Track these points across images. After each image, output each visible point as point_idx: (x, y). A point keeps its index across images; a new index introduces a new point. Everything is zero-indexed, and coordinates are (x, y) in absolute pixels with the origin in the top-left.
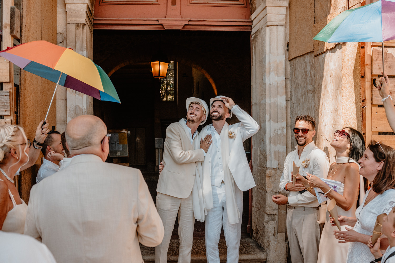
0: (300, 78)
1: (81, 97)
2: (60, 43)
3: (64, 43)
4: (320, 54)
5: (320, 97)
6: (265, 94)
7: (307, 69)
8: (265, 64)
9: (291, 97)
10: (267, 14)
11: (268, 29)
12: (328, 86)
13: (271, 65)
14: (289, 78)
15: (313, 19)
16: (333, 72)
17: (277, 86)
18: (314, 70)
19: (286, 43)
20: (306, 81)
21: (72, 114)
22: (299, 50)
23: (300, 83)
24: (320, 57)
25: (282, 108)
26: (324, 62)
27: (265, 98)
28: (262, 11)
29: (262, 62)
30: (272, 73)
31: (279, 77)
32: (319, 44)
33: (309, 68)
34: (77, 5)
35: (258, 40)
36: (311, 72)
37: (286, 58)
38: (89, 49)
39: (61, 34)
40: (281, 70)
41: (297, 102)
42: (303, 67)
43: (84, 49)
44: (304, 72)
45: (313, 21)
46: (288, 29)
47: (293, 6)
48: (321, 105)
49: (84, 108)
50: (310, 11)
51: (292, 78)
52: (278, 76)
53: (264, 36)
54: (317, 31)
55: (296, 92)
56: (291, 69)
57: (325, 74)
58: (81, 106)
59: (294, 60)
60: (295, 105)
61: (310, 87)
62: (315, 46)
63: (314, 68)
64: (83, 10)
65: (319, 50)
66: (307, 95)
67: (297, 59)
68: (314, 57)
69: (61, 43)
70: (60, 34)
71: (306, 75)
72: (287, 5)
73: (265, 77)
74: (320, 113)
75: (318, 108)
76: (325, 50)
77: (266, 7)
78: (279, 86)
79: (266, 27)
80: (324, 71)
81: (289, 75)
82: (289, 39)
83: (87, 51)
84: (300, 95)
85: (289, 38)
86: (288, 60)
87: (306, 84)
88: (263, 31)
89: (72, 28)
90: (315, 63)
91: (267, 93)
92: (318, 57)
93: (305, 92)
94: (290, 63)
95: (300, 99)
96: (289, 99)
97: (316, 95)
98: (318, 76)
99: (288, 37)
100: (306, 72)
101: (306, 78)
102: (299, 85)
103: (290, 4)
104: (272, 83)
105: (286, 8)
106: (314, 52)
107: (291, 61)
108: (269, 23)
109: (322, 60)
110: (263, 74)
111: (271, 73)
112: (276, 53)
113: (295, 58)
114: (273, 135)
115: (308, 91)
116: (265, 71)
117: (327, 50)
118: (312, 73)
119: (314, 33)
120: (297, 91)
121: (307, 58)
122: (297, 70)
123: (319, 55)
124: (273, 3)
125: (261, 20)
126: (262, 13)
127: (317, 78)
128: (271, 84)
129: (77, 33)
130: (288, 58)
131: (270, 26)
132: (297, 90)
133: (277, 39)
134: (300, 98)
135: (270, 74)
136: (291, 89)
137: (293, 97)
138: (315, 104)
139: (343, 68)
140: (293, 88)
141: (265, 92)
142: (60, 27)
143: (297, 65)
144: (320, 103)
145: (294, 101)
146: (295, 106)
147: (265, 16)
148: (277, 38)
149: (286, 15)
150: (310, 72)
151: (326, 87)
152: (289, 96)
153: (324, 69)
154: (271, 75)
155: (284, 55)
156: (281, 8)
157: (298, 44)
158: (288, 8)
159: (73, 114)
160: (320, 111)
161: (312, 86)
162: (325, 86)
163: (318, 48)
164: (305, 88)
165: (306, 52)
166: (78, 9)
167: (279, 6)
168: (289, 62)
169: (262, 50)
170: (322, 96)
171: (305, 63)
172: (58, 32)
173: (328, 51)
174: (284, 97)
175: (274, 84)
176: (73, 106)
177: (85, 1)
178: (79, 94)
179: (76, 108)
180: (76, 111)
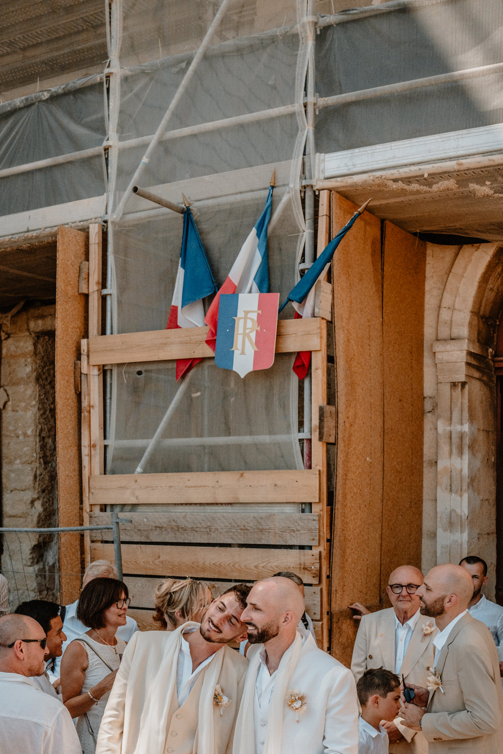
1: (458, 498)
2: (429, 412)
3: (434, 412)
21: (444, 523)
34: (451, 353)
39: (430, 398)
43: (464, 421)
49: (465, 514)
58: (458, 511)
64: (460, 360)
69: (431, 411)
70: (428, 398)
83: (471, 423)
89: (446, 388)
129: (453, 396)
142: (428, 389)
159: (447, 523)
166: (454, 359)
172: (425, 395)
176: (447, 511)
177: (462, 347)
178: (456, 493)
179: (451, 514)
180: (450, 519)
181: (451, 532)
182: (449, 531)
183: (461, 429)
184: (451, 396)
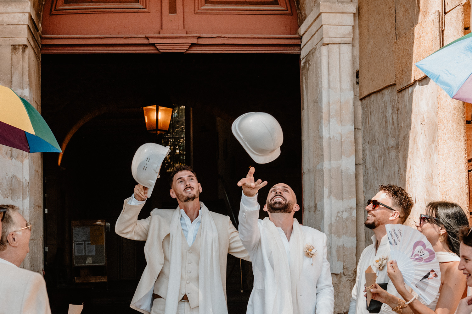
0: (377, 128)
1: (20, 163)
4: (405, 88)
5: (406, 156)
6: (323, 155)
7: (386, 112)
8: (322, 106)
9: (364, 158)
10: (322, 26)
11: (324, 49)
12: (417, 139)
13: (332, 107)
14: (360, 128)
15: (395, 33)
16: (424, 115)
17: (341, 141)
18: (397, 114)
19: (355, 71)
20: (385, 131)
21: (4, 190)
22: (374, 82)
23: (377, 135)
24: (406, 93)
25: (349, 176)
26: (412, 100)
27: (322, 160)
28: (315, 20)
29: (317, 103)
30: (333, 121)
31: (344, 126)
32: (404, 72)
33: (390, 111)
34: (12, 15)
35: (311, 67)
36: (393, 118)
37: (355, 96)
38: (34, 84)
40: (348, 116)
41: (374, 166)
42: (380, 109)
43: (25, 86)
44: (383, 118)
45: (394, 35)
46: (358, 49)
47: (364, 10)
48: (408, 170)
49: (26, 180)
50: (389, 20)
51: (365, 128)
52: (342, 125)
53: (319, 61)
54: (400, 51)
55: (371, 151)
56: (363, 113)
57: (413, 119)
58: (19, 176)
59: (368, 98)
60: (370, 171)
61: (392, 142)
62: (398, 76)
63: (397, 110)
64: (22, 23)
65: (403, 81)
66: (387, 155)
67: (373, 97)
68: (397, 94)
71: (386, 122)
72: (355, 11)
73: (321, 127)
74: (407, 183)
75: (404, 175)
76: (412, 81)
77: (320, 14)
78: (344, 141)
79: (323, 47)
80: (413, 115)
81: (360, 124)
82: (360, 65)
83: (30, 89)
84: (378, 155)
85: (360, 63)
86: (358, 99)
87: (387, 137)
88: (317, 52)
89: (6, 52)
90: (398, 102)
91: (326, 153)
92: (403, 92)
93: (385, 150)
94: (362, 103)
95: (378, 161)
96: (361, 162)
97: (401, 154)
98: (403, 123)
99: (358, 62)
100: (386, 117)
101: (386, 128)
102: (376, 138)
103: (359, 9)
104: (333, 136)
105: (353, 15)
106: (397, 86)
107: (363, 100)
108: (326, 40)
109: (409, 97)
110: (319, 122)
111: (331, 119)
112: (339, 88)
113: (369, 95)
114: (336, 220)
115: (388, 148)
116: (321, 117)
117: (415, 82)
118: (395, 118)
119: (396, 55)
120: (373, 149)
121: (388, 95)
122: (372, 114)
123: (403, 90)
124: (331, 8)
125: (314, 34)
126: (314, 24)
127: (402, 126)
128: (331, 137)
129: (13, 60)
130: (358, 95)
131: (328, 44)
132: (373, 147)
133: (340, 66)
134: (377, 159)
135: (329, 121)
136: (364, 146)
137: (368, 158)
138: (400, 168)
139: (439, 110)
140: (367, 144)
141: (322, 150)
143: (372, 106)
144: (407, 166)
145: (369, 164)
146: (369, 173)
147: (319, 29)
148: (340, 63)
149: (353, 26)
150: (391, 117)
151: (415, 140)
152: (361, 156)
153: (411, 112)
154: (331, 123)
155: (351, 90)
156: (345, 14)
157: (373, 72)
158: (357, 15)
159: (7, 189)
160: (407, 179)
161: (394, 139)
162: (414, 138)
163: (402, 78)
164: (384, 144)
165: (385, 86)
166: (15, 21)
167: (341, 12)
168: (360, 103)
169: (317, 83)
170: (409, 155)
171: (384, 102)
173: (417, 84)
174: (353, 158)
175: (335, 138)
176: (7, 177)
177: (25, 9)
178: (17, 158)
179: (12, 180)
180: (11, 185)
181: (12, 198)
182: (10, 198)
183: (22, 93)
184: (12, 58)
